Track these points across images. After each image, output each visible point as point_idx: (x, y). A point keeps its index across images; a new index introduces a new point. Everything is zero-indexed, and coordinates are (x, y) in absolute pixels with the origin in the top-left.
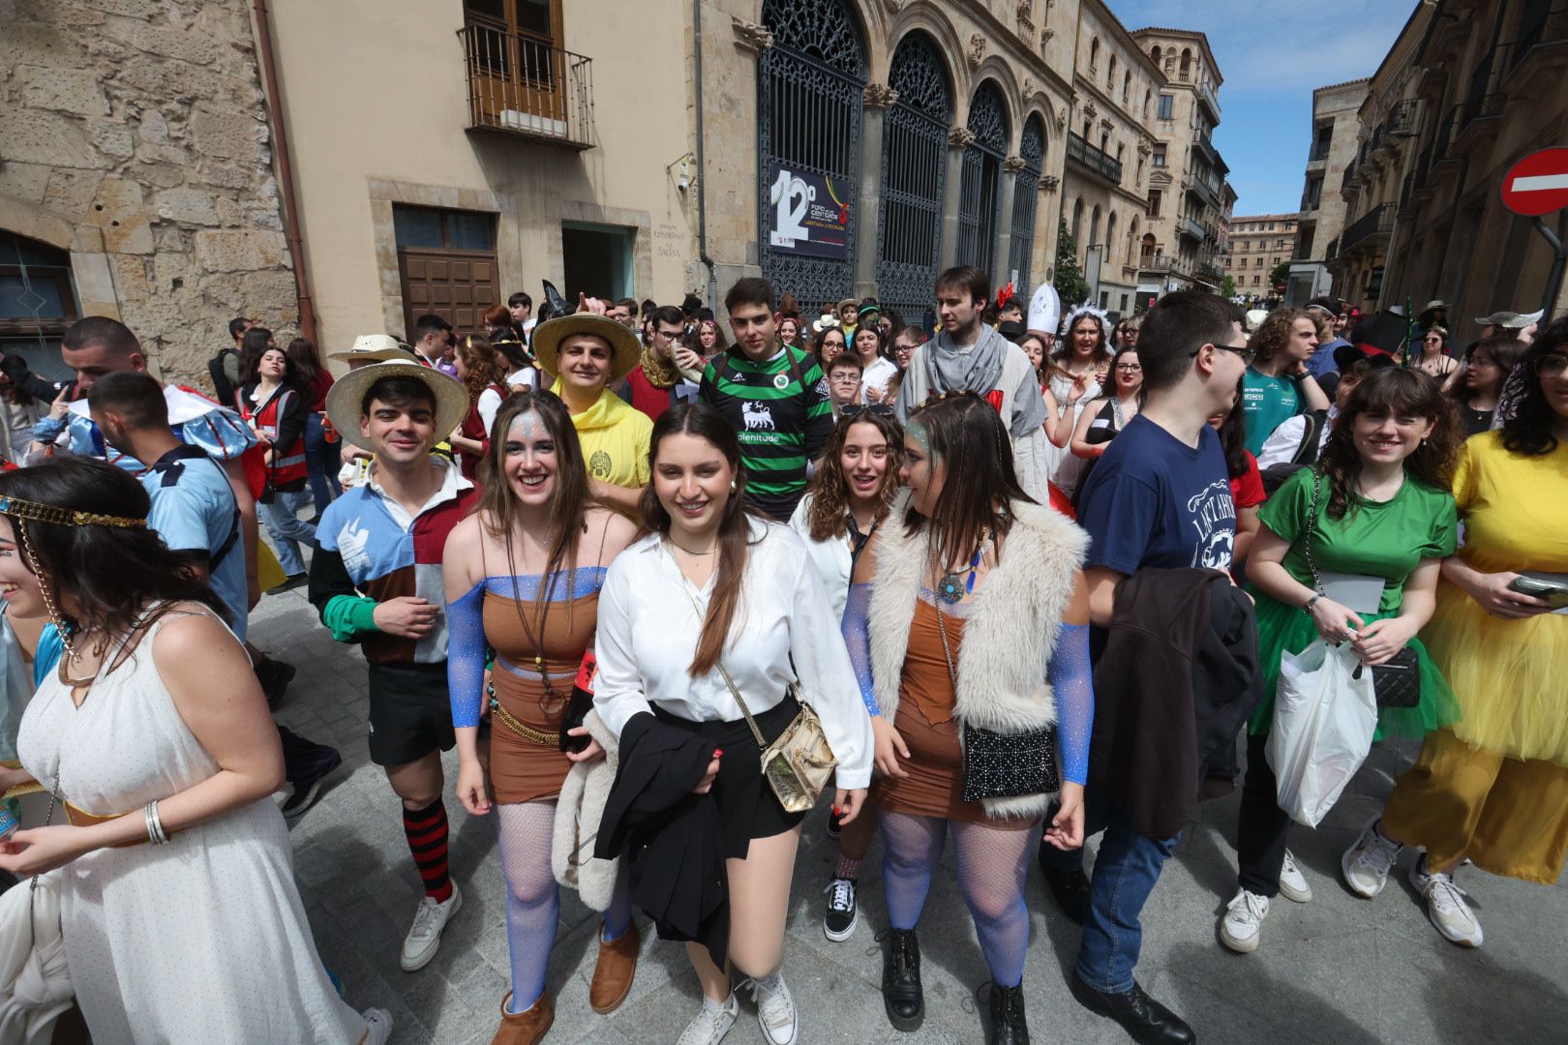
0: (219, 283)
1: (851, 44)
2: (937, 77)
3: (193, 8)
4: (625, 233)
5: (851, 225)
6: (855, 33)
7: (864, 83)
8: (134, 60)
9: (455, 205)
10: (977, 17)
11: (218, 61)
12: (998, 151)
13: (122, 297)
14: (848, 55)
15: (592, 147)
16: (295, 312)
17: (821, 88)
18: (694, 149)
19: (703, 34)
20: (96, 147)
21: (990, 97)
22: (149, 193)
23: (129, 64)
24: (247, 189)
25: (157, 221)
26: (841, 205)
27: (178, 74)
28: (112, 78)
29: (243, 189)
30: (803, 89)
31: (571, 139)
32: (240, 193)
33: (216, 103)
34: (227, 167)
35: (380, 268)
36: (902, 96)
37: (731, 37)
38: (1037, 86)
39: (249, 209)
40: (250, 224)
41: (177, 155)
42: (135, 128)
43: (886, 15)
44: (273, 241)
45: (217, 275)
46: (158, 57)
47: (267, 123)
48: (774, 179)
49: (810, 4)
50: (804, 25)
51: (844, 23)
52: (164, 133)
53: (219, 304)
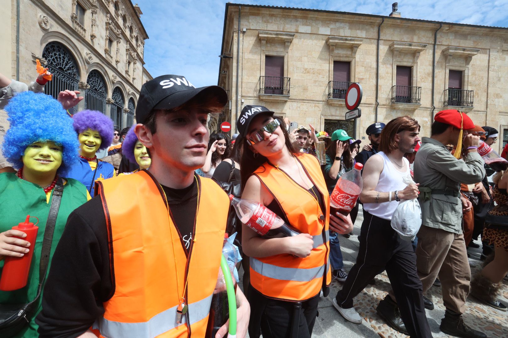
1: (74, 69)
2: (102, 83)
6: (75, 66)
7: (79, 81)
10: (114, 70)
12: (121, 106)
14: (73, 72)
17: (64, 79)
19: (20, 55)
36: (91, 86)
37: (31, 58)
38: (132, 91)
43: (86, 64)
49: (60, 55)
50: (57, 60)
51: (72, 63)
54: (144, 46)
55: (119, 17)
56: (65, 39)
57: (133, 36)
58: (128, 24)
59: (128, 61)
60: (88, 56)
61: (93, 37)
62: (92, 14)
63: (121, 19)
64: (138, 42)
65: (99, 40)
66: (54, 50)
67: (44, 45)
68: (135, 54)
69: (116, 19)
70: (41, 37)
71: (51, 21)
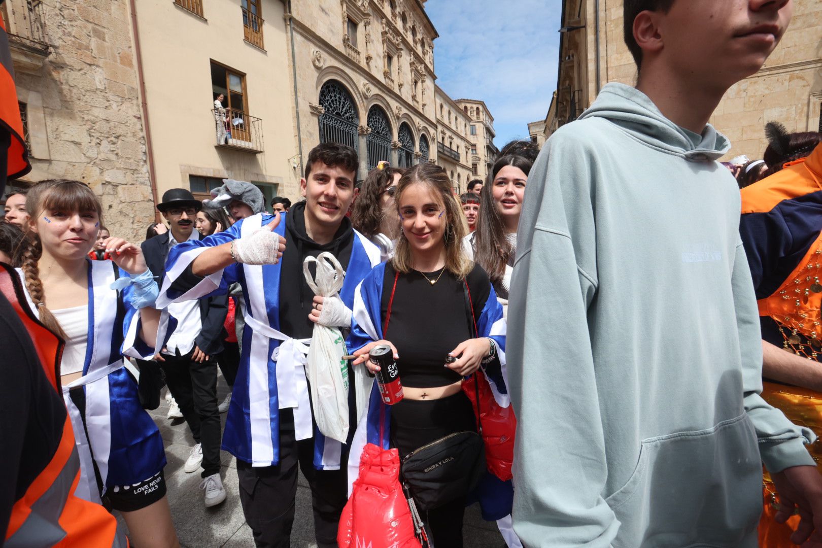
0: (126, 206)
1: (352, 110)
2: (384, 123)
3: (120, 103)
4: (273, 186)
6: (353, 106)
7: (358, 125)
8: (100, 122)
9: (210, 176)
10: (397, 99)
11: (129, 122)
12: (411, 150)
14: (351, 115)
15: (262, 152)
17: (342, 127)
18: (298, 152)
19: (299, 109)
20: (84, 154)
21: (405, 128)
22: (102, 171)
23: (98, 124)
25: (104, 182)
27: (115, 127)
28: (92, 129)
29: (136, 170)
30: (335, 128)
32: (134, 171)
33: (127, 137)
36: (372, 129)
37: (310, 110)
38: (423, 124)
39: (137, 177)
40: (138, 183)
41: (112, 157)
42: (98, 147)
43: (364, 99)
44: (146, 189)
45: (126, 203)
46: (108, 121)
47: (144, 144)
49: (335, 96)
50: (333, 104)
51: (348, 103)
52: (109, 149)
53: (126, 215)
54: (434, 50)
55: (397, 18)
56: (339, 72)
57: (418, 40)
58: (409, 24)
59: (414, 81)
60: (366, 87)
61: (369, 58)
62: (364, 27)
63: (400, 19)
64: (424, 47)
65: (376, 61)
66: (329, 92)
67: (320, 88)
68: (423, 66)
69: (393, 22)
70: (316, 79)
71: (324, 55)
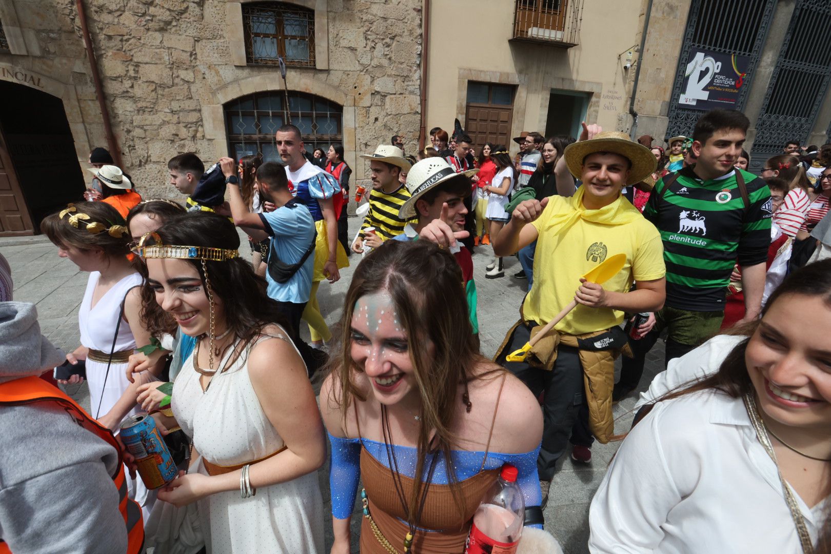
0: (391, 119)
4: (585, 96)
5: (744, 89)
8: (377, 22)
9: (497, 81)
11: (407, 17)
13: (357, 126)
15: (575, 45)
16: (418, 134)
18: (639, 42)
20: (359, 61)
22: (373, 80)
23: (375, 23)
24: (408, 76)
25: (373, 92)
26: (739, 74)
27: (391, 26)
28: (369, 31)
29: (407, 76)
31: (565, 41)
32: (406, 78)
33: (403, 37)
34: (402, 66)
35: (457, 114)
39: (408, 86)
41: (385, 62)
42: (373, 52)
44: (415, 100)
45: (391, 116)
46: (385, 19)
47: (421, 44)
48: (691, 58)
52: (382, 53)
53: (390, 129)
